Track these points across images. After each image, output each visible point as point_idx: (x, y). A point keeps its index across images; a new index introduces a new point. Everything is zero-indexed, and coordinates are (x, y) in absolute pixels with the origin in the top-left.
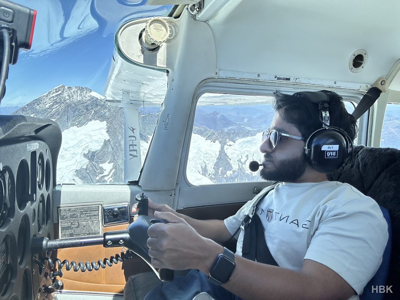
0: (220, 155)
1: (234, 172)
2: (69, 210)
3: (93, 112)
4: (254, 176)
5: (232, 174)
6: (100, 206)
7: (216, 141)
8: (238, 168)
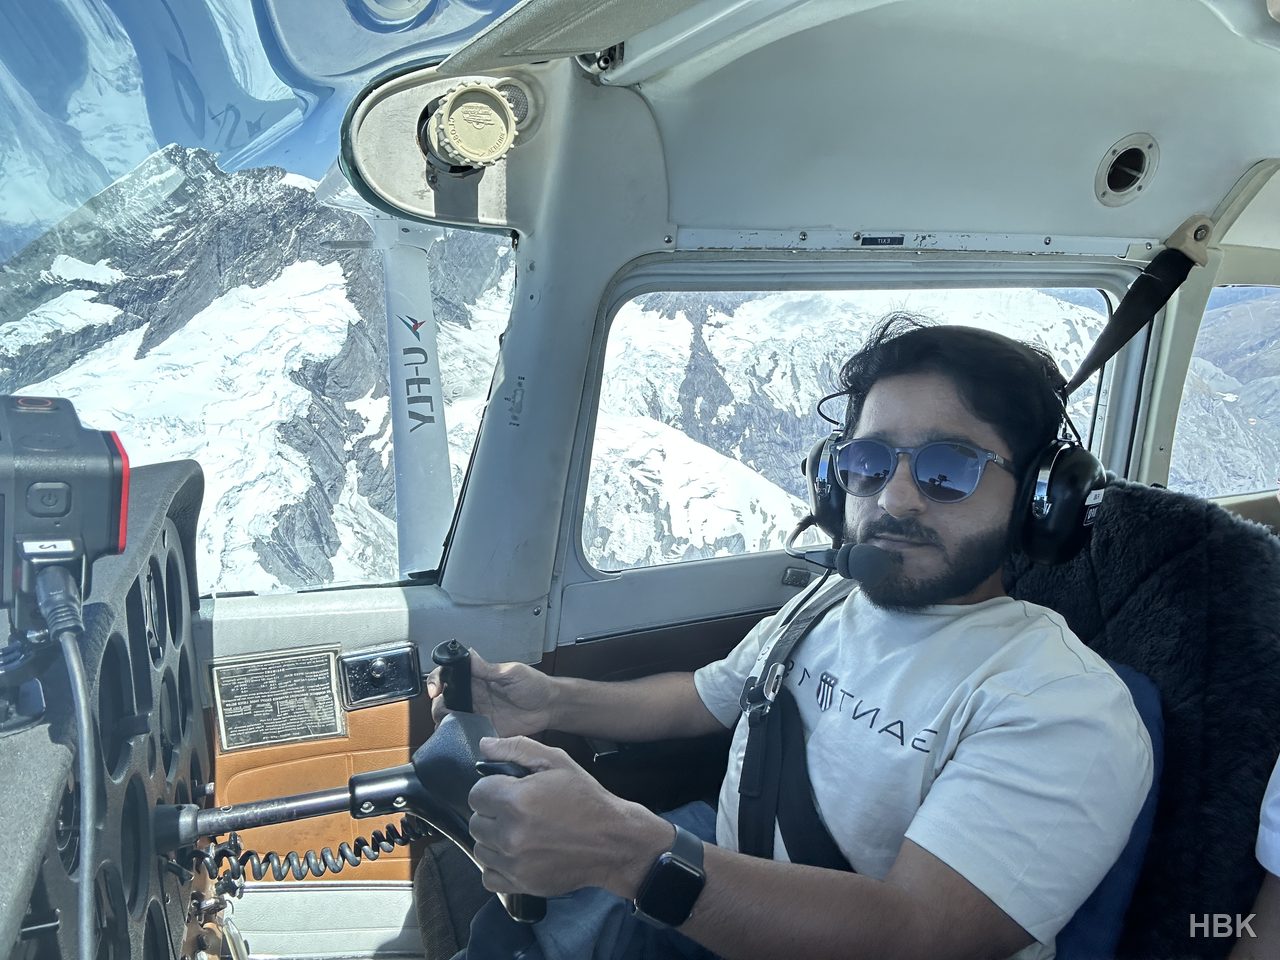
0: (693, 357)
1: (739, 407)
2: (245, 671)
3: (294, 235)
4: (799, 416)
5: (733, 414)
6: (332, 654)
7: (678, 312)
8: (750, 394)
